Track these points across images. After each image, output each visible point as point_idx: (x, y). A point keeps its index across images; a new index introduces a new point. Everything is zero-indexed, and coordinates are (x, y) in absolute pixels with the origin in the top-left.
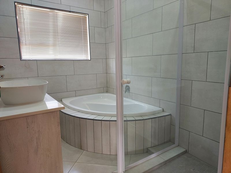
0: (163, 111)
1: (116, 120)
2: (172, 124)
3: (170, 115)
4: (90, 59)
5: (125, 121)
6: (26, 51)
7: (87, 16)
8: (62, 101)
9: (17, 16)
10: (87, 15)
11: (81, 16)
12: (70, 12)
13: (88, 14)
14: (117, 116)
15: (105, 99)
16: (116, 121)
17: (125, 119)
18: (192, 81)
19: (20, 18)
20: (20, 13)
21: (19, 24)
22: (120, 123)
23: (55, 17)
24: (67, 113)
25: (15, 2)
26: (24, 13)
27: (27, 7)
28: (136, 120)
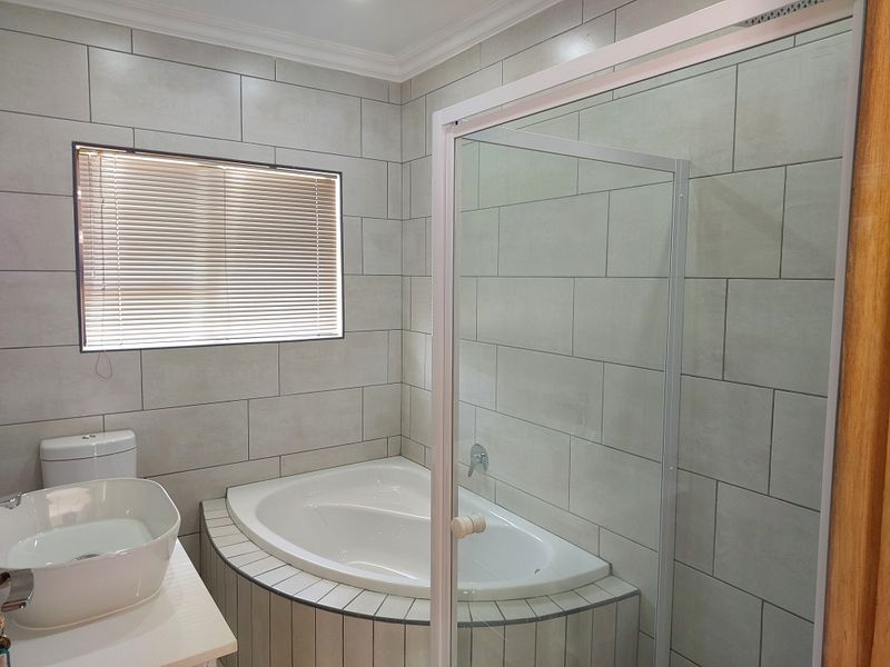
0: (611, 574)
1: (428, 620)
2: (641, 630)
3: (637, 593)
4: (341, 335)
5: (460, 625)
6: (104, 315)
7: (337, 181)
8: (226, 497)
9: (79, 188)
10: (338, 176)
11: (313, 180)
12: (273, 167)
13: (340, 173)
14: (431, 596)
15: (395, 488)
16: (427, 623)
17: (463, 615)
18: (718, 481)
19: (88, 199)
20: (89, 170)
21: (82, 219)
22: (442, 637)
23: (219, 189)
24: (242, 569)
25: (74, 144)
26: (103, 174)
27: (117, 156)
28: (505, 623)
